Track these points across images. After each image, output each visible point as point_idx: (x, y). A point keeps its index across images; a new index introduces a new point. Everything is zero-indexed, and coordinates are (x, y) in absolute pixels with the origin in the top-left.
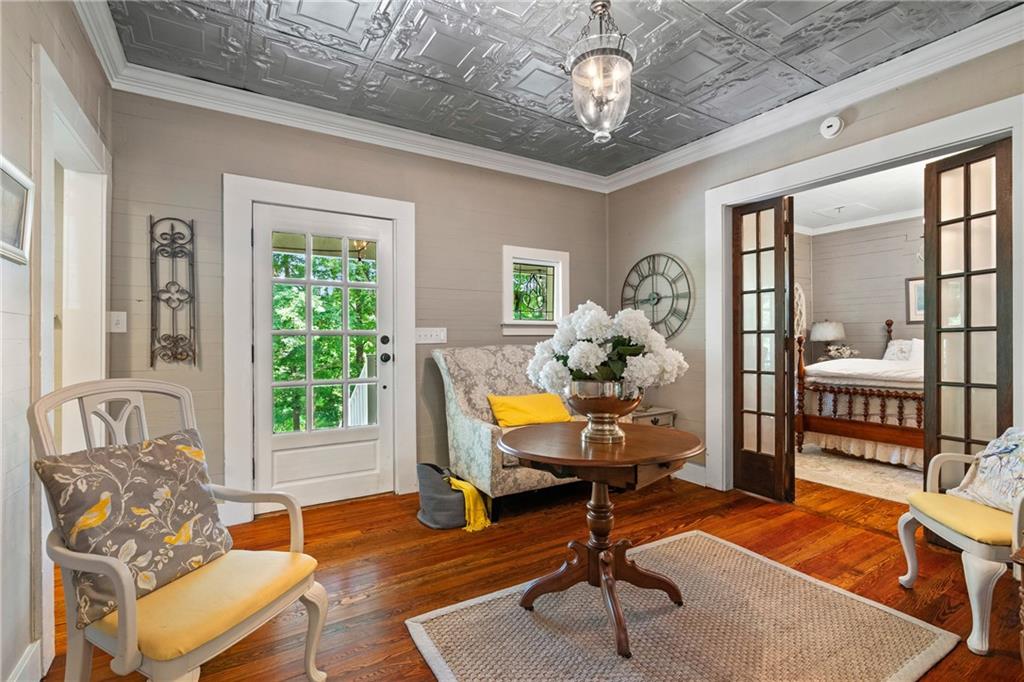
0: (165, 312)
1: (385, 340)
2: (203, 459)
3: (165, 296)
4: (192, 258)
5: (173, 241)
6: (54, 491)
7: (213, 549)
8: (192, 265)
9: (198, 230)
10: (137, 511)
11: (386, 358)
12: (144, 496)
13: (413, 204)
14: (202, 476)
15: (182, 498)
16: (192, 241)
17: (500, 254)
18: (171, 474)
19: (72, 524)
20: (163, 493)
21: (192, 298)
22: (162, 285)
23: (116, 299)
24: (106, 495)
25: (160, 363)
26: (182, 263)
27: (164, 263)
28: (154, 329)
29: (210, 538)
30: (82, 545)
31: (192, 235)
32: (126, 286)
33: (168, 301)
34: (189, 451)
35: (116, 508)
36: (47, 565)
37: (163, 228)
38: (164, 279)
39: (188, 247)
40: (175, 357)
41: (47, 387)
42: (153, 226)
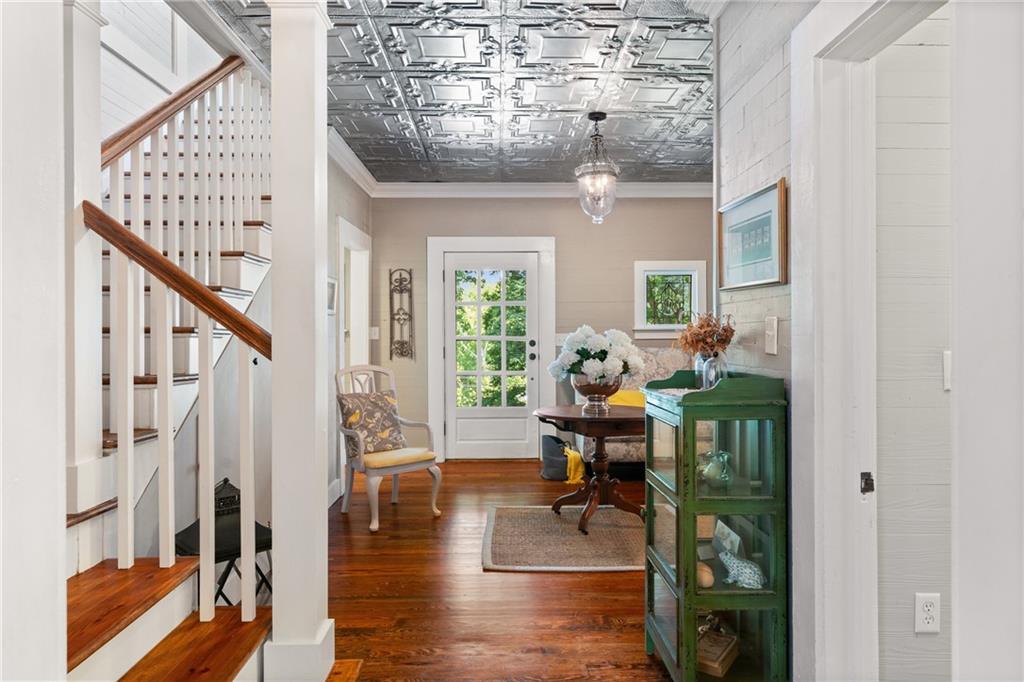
0: (397, 326)
1: (533, 343)
2: (395, 404)
3: (397, 317)
4: (410, 291)
5: (401, 283)
6: (342, 406)
7: (396, 444)
8: (411, 297)
9: (414, 276)
10: (369, 420)
11: (533, 357)
12: (371, 415)
13: (553, 239)
14: (394, 411)
15: (385, 418)
16: (411, 282)
17: (632, 268)
18: (381, 408)
19: (347, 419)
20: (378, 415)
21: (411, 317)
22: (395, 311)
23: (374, 321)
24: (358, 411)
25: (395, 357)
26: (406, 296)
27: (396, 296)
28: (392, 338)
29: (395, 439)
30: (350, 427)
31: (411, 278)
32: (378, 312)
33: (399, 320)
34: (390, 399)
35: (361, 417)
36: (342, 436)
37: (396, 276)
38: (396, 307)
39: (409, 286)
40: (402, 354)
41: (342, 367)
42: (391, 275)
